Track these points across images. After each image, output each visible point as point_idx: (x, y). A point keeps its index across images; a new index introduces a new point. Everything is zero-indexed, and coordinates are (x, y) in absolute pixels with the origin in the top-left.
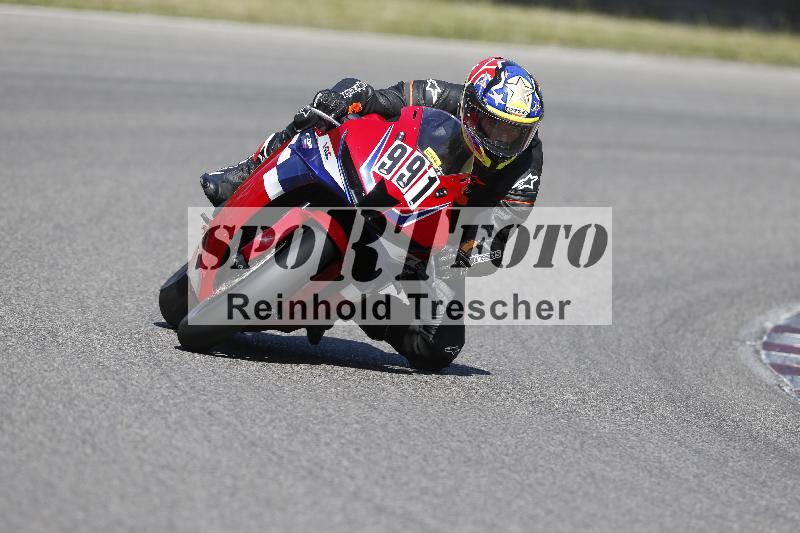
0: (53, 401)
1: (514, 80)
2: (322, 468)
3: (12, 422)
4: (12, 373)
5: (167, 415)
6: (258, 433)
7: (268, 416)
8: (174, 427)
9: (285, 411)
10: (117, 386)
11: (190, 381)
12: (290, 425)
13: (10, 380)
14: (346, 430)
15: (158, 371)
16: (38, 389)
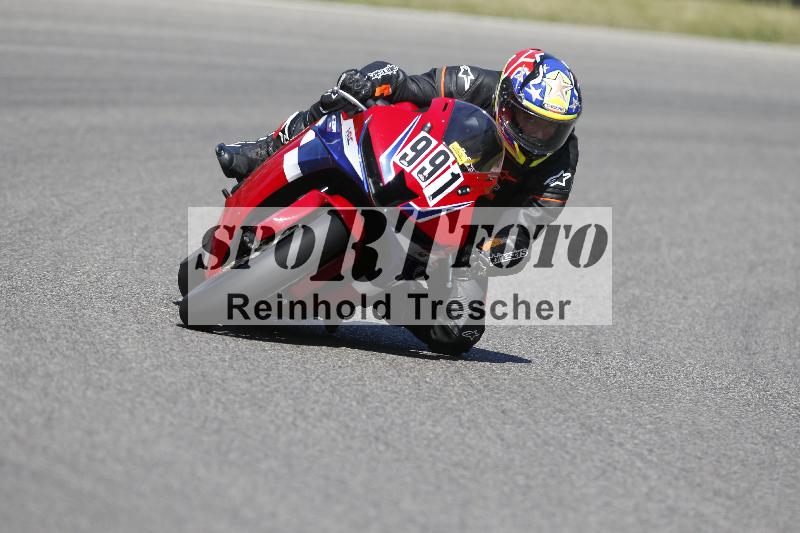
0: (347, 397)
2: (615, 469)
3: (306, 418)
4: (306, 369)
5: (461, 413)
6: (551, 433)
7: (562, 416)
8: (468, 425)
9: (578, 410)
10: (410, 383)
12: (583, 424)
13: (304, 376)
14: (640, 430)
16: (332, 386)
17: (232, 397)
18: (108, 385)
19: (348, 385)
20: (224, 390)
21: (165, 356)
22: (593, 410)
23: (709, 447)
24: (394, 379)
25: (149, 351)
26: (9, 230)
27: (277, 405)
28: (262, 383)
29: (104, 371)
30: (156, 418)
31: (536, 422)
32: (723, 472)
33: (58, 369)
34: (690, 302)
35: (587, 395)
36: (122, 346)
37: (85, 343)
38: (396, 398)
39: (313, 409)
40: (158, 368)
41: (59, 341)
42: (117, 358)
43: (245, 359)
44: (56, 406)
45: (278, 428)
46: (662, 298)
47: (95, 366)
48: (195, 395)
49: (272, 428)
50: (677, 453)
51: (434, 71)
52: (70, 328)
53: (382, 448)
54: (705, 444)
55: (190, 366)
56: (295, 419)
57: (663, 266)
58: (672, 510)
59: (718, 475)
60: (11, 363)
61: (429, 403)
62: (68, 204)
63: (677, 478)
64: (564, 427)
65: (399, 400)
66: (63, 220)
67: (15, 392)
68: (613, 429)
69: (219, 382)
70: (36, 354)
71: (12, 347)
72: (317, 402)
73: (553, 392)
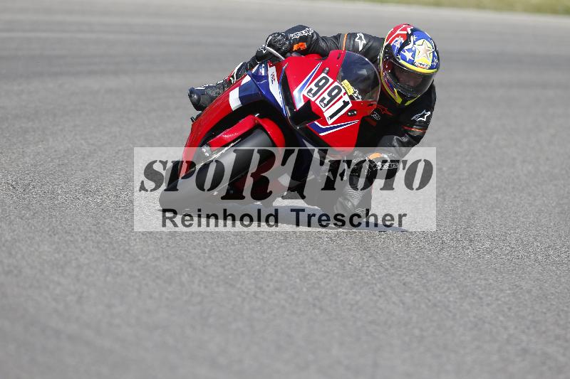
0: (292, 277)
1: (420, 42)
2: (484, 322)
3: (263, 292)
4: (263, 257)
5: (374, 285)
6: (439, 298)
7: (446, 285)
8: (379, 294)
9: (458, 281)
10: (338, 265)
11: (390, 261)
12: (461, 291)
13: (262, 262)
14: (502, 295)
15: (368, 254)
16: (282, 269)
17: (210, 278)
18: (123, 271)
19: (293, 268)
20: (205, 273)
21: (163, 251)
22: (469, 281)
23: (552, 304)
24: (326, 263)
25: (152, 248)
26: (51, 164)
27: (243, 283)
28: (232, 268)
29: (119, 262)
30: (156, 295)
31: (428, 291)
32: (562, 322)
33: (87, 261)
34: (538, 203)
35: (464, 271)
36: (132, 244)
37: (106, 243)
38: (328, 276)
39: (268, 286)
40: (157, 259)
41: (87, 242)
42: (129, 253)
43: (220, 251)
44: (85, 288)
45: (244, 299)
46: (517, 200)
47: (112, 259)
48: (185, 278)
49: (239, 299)
50: (529, 310)
51: (339, 35)
52: (95, 232)
53: (317, 311)
54: (549, 304)
55: (181, 258)
56: (256, 293)
57: (518, 177)
58: (525, 351)
59: (558, 325)
60: (53, 259)
61: (351, 279)
62: (93, 145)
63: (528, 328)
64: (447, 294)
65: (329, 277)
66: (89, 156)
67: (56, 279)
68: (483, 294)
69: (201, 268)
70: (71, 252)
71: (54, 247)
72: (271, 280)
73: (440, 269)
